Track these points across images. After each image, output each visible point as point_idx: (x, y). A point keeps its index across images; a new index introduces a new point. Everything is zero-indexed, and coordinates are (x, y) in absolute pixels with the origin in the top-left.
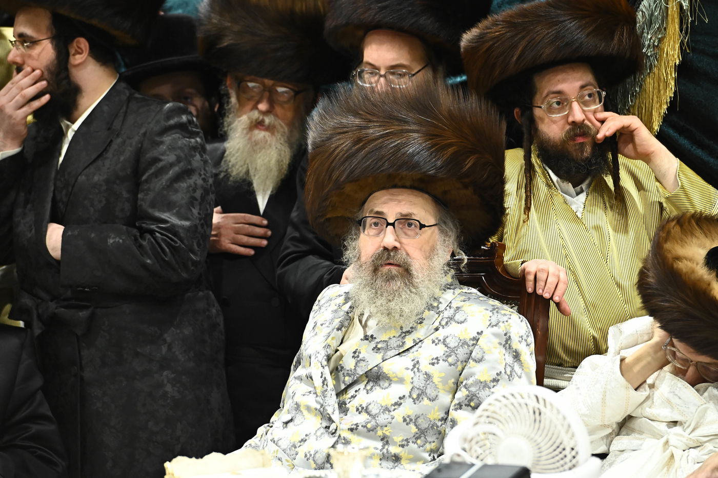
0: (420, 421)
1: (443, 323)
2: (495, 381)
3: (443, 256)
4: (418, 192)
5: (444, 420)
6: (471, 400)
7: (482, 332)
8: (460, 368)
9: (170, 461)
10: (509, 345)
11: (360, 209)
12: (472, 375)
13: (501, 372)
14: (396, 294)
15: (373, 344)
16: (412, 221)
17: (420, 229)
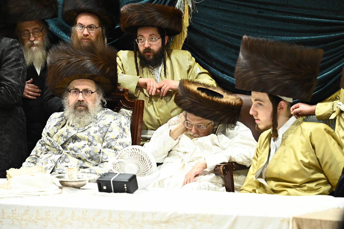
0: (91, 153)
1: (98, 121)
2: (117, 138)
3: (98, 102)
4: (90, 80)
5: (100, 153)
6: (108, 145)
7: (111, 122)
8: (104, 134)
9: (8, 170)
10: (121, 126)
11: (68, 85)
12: (108, 137)
13: (118, 135)
14: (83, 116)
15: (74, 128)
16: (88, 91)
17: (92, 94)
